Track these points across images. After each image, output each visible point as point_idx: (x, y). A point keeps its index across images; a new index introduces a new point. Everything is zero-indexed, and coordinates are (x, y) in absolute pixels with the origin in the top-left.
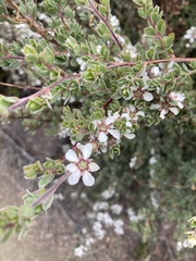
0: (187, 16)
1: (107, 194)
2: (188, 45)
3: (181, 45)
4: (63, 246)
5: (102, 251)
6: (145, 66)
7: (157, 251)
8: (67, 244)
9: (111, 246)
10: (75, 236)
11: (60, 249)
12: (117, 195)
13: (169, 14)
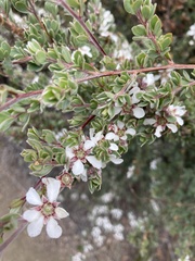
0: (190, 10)
1: (107, 197)
2: (191, 43)
3: (185, 42)
4: (64, 247)
5: (104, 252)
6: (135, 75)
7: (159, 253)
8: (67, 246)
9: (112, 248)
10: (76, 237)
11: (61, 251)
12: (118, 198)
13: (171, 8)
